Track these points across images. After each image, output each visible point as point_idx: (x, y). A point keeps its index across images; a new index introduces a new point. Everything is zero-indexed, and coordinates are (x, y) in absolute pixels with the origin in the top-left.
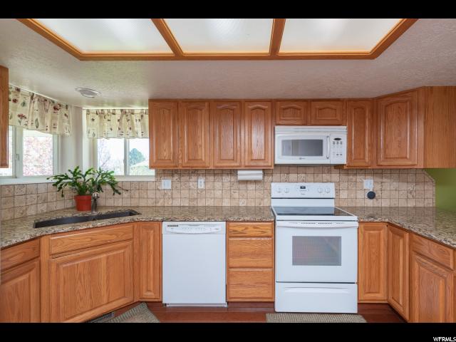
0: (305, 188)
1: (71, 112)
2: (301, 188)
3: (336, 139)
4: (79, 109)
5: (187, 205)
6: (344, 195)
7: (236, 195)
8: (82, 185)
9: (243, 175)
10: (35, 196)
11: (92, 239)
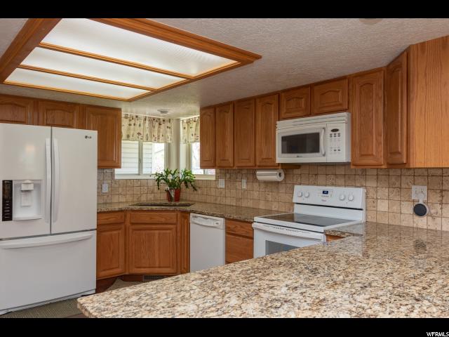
0: (327, 193)
1: (173, 125)
2: (324, 192)
3: (333, 130)
4: (178, 120)
5: (235, 204)
6: (383, 206)
7: (270, 197)
8: (170, 181)
9: (263, 175)
10: (146, 188)
11: (151, 218)
